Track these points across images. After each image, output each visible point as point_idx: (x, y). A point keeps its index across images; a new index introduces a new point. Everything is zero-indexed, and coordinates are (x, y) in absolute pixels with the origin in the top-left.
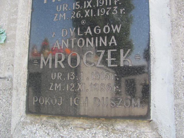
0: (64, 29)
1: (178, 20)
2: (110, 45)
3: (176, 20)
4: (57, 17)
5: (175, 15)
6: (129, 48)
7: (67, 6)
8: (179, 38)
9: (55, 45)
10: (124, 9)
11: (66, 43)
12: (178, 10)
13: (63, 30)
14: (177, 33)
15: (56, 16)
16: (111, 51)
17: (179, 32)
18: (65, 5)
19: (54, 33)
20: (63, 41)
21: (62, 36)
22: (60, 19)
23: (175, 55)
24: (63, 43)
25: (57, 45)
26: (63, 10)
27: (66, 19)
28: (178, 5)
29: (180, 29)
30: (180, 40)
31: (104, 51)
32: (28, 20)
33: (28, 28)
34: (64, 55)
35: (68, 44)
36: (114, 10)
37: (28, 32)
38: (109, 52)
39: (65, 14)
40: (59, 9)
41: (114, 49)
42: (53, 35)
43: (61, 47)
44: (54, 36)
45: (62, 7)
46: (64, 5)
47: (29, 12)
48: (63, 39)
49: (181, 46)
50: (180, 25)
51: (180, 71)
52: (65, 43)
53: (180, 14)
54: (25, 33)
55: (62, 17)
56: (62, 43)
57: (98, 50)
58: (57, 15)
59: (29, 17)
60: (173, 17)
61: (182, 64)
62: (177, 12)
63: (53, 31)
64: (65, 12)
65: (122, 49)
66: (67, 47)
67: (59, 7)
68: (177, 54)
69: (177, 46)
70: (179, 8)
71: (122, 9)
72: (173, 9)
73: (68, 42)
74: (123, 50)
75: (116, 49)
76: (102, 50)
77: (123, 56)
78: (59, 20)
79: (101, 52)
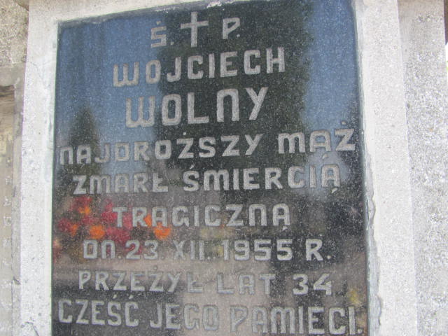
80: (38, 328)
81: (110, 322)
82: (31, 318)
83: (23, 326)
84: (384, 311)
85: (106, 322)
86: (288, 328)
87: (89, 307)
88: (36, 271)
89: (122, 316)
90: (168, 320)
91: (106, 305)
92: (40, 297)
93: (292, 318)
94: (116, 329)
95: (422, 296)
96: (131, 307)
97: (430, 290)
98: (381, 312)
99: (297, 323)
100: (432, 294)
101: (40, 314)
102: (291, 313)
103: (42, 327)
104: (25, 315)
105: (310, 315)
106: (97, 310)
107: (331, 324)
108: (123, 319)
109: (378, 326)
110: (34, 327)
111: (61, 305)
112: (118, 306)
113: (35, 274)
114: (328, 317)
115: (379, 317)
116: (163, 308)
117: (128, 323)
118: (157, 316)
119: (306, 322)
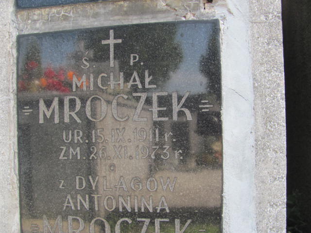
0: (79, 177)
1: (266, 138)
2: (158, 211)
3: (263, 138)
4: (65, 153)
5: (261, 130)
6: (189, 219)
7: (81, 133)
8: (266, 168)
9: (66, 203)
10: (180, 151)
11: (85, 202)
12: (267, 120)
13: (77, 178)
14: (263, 160)
15: (63, 152)
16: (160, 222)
17: (267, 159)
18: (78, 132)
19: (63, 182)
20: (79, 197)
21: (77, 188)
22: (71, 158)
23: (259, 196)
24: (80, 200)
25: (69, 203)
26: (76, 141)
27: (81, 158)
28: (266, 113)
29: (268, 154)
30: (268, 173)
31: (149, 220)
32: (12, 148)
33: (14, 162)
34: (82, 221)
35: (87, 203)
36: (164, 152)
37: (15, 171)
38: (157, 222)
39: (78, 149)
40: (67, 138)
41: (165, 218)
42: (61, 185)
43: (76, 207)
44: (63, 186)
45: (73, 135)
46: (76, 131)
47: (12, 134)
48: (79, 193)
49: (269, 181)
50: (268, 147)
51: (265, 221)
52: (83, 201)
53: (270, 128)
54: (9, 172)
55: (74, 153)
56: (78, 200)
57: (139, 217)
58: (65, 148)
59: (14, 143)
60: (259, 133)
61: (269, 210)
62: (265, 124)
63: (61, 177)
64: (79, 146)
65: (178, 218)
66: (86, 207)
67: (67, 136)
68: (262, 194)
69: (263, 182)
70: (268, 118)
71: (178, 150)
72: (260, 119)
73: (87, 199)
74: (179, 220)
75: (169, 218)
76: (145, 217)
77: (179, 230)
78: (68, 159)
79: (145, 221)
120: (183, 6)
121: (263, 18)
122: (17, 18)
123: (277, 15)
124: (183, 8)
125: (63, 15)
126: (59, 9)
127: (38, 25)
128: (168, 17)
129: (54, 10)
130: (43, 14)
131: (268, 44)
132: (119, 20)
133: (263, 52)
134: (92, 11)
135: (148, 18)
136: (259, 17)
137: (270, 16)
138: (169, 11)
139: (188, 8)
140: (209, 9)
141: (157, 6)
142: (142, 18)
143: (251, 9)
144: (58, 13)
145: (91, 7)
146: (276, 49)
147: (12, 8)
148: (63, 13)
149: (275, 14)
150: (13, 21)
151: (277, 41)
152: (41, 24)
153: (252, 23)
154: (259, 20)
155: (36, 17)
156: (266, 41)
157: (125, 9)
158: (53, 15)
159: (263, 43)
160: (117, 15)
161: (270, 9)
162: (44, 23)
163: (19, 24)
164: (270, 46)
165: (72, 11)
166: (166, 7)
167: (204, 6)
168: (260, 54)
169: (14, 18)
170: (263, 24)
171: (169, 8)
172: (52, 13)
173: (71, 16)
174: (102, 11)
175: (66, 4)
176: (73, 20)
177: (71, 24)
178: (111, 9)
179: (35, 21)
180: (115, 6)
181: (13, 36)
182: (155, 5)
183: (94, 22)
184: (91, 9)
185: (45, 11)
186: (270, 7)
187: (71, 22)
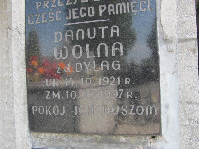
80: (19, 30)
81: (49, 21)
82: (17, 27)
83: (13, 30)
84: (162, 3)
85: (48, 21)
86: (123, 11)
87: (41, 16)
88: (18, 7)
89: (54, 17)
90: (74, 15)
91: (48, 14)
92: (20, 17)
93: (125, 7)
94: (52, 23)
95: (179, 16)
96: (58, 13)
97: (183, 13)
98: (161, 4)
99: (126, 8)
100: (184, 14)
101: (20, 24)
102: (124, 5)
103: (21, 29)
104: (14, 26)
105: (132, 5)
106: (44, 17)
107: (141, 8)
108: (55, 18)
109: (160, 9)
110: (18, 30)
111: (29, 18)
112: (53, 14)
113: (18, 8)
114: (139, 5)
115: (160, 5)
116: (72, 11)
117: (57, 19)
118: (69, 14)
119: (130, 8)
120: (137, 142)
121: (187, 122)
122: (31, 135)
123: (197, 121)
124: (136, 143)
125: (59, 139)
126: (57, 135)
127: (44, 142)
128: (127, 147)
129: (54, 135)
130: (47, 136)
131: (190, 139)
132: (96, 145)
133: (187, 145)
134: (78, 139)
135: (114, 146)
136: (185, 122)
137: (192, 122)
138: (127, 143)
139: (139, 143)
140: (153, 143)
141: (119, 140)
142: (110, 146)
143: (180, 116)
144: (57, 137)
145: (77, 136)
146: (196, 143)
147: (27, 128)
148: (59, 137)
149: (196, 120)
150: (28, 136)
151: (196, 138)
152: (46, 141)
153: (180, 125)
154: (185, 123)
155: (42, 137)
156: (189, 137)
157: (99, 140)
158: (53, 138)
159: (187, 139)
160: (94, 142)
161: (192, 117)
162: (48, 141)
163: (32, 139)
164: (191, 141)
165: (65, 137)
166: (125, 141)
167: (150, 140)
168: (185, 146)
169: (29, 135)
170: (187, 127)
171: (127, 142)
172: (52, 136)
173: (65, 140)
174: (84, 139)
175: (61, 133)
176: (66, 143)
177: (65, 145)
178: (90, 138)
179: (42, 139)
180: (92, 137)
181: (29, 146)
182: (118, 139)
183: (80, 145)
184: (78, 137)
185: (48, 135)
186: (192, 115)
187: (65, 143)
